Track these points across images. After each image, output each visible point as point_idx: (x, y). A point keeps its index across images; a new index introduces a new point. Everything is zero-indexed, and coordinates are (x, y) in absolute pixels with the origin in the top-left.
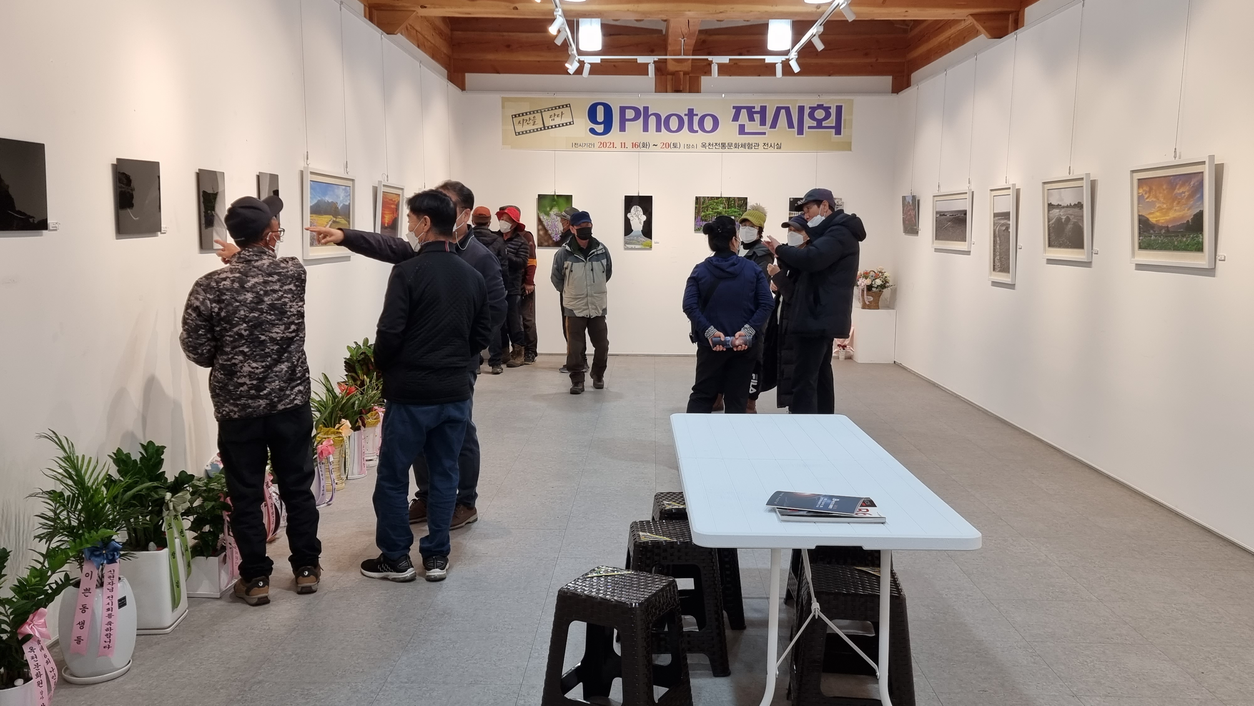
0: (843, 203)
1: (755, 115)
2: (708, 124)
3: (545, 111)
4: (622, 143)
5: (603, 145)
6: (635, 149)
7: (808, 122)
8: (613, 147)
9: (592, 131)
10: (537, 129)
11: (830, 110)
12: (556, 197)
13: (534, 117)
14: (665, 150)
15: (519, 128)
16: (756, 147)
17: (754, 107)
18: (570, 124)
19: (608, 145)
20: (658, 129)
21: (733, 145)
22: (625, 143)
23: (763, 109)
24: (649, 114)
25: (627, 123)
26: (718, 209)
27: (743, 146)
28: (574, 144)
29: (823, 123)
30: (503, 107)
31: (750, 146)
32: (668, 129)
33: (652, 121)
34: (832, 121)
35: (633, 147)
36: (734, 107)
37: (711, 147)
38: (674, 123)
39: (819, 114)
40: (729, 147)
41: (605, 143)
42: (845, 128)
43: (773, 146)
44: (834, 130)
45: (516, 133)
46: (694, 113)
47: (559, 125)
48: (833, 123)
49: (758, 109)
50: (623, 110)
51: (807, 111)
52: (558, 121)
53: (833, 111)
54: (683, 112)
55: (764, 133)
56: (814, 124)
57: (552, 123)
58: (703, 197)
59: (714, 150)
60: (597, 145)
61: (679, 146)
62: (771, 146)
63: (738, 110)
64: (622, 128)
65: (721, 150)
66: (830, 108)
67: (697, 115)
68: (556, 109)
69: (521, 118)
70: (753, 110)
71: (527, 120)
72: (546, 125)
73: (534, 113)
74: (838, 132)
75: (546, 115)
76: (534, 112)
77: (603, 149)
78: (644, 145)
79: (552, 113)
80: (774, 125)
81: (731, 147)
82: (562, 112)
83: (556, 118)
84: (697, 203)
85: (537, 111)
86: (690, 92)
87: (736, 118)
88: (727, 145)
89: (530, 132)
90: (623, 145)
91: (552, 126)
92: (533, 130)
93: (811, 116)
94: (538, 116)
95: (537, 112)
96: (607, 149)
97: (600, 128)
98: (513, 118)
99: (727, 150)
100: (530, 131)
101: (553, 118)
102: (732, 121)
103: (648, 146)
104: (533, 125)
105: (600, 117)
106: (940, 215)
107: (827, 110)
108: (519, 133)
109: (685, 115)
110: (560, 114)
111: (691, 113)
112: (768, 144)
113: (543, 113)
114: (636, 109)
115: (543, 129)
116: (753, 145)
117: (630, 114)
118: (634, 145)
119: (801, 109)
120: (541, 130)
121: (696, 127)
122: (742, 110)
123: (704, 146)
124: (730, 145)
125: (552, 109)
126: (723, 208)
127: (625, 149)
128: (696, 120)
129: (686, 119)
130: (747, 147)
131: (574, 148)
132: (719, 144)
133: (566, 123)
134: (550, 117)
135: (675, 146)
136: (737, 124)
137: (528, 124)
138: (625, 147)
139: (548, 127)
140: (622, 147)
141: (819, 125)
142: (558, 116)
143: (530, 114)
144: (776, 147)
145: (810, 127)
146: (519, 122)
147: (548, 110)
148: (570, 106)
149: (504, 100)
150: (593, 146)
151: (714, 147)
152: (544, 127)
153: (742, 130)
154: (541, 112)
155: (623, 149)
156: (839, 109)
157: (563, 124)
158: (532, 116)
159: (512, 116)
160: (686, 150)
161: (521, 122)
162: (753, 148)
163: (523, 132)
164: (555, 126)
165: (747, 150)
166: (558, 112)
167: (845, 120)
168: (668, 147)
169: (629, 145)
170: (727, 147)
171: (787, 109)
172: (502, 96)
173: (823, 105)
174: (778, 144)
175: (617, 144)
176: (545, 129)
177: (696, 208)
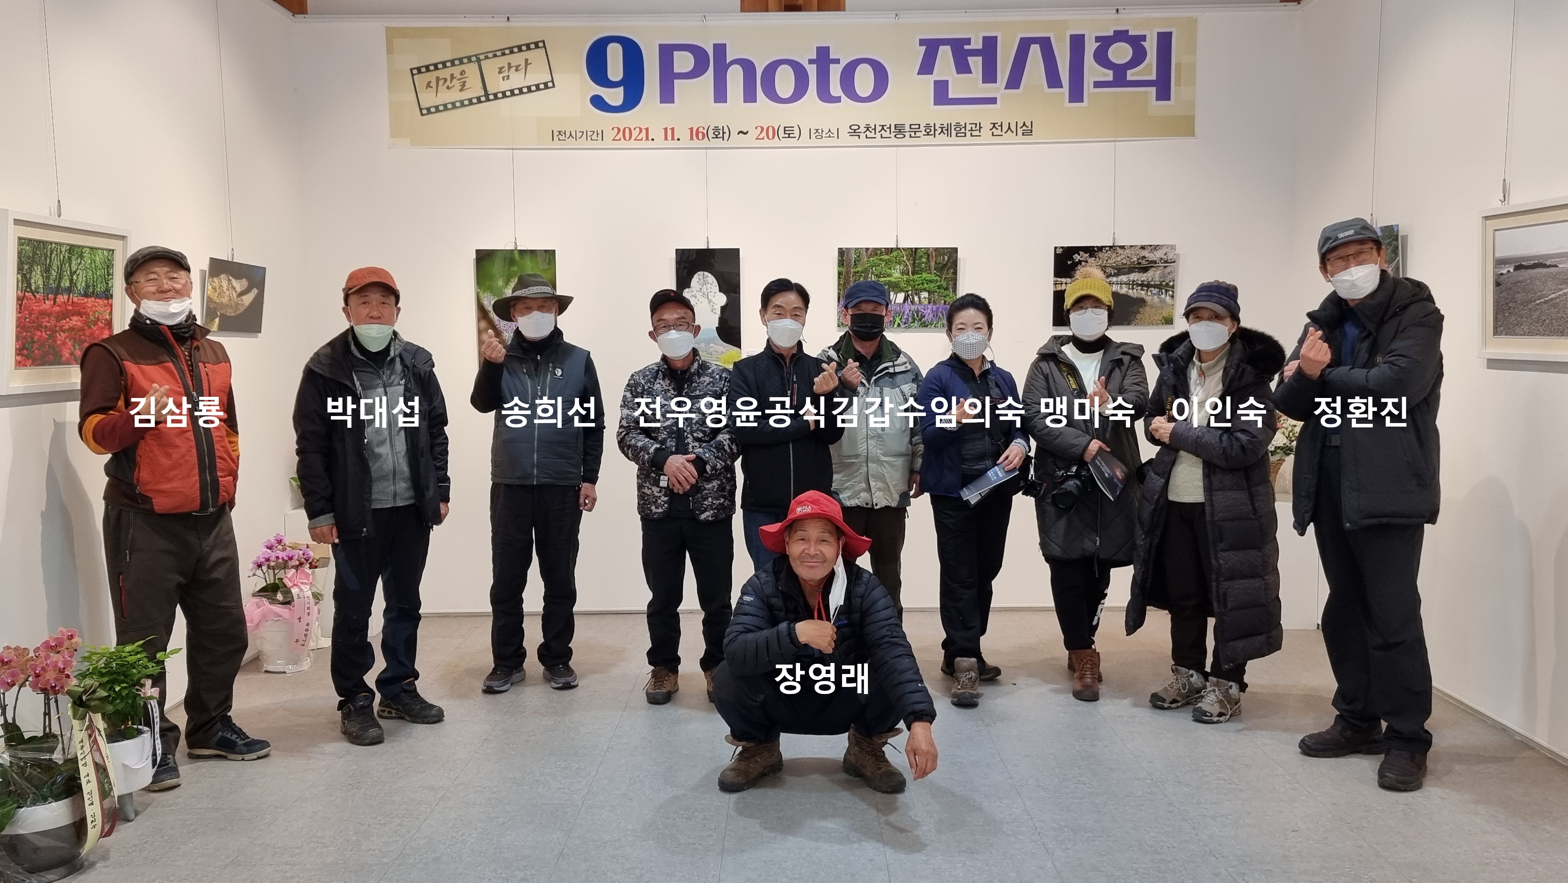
0: (1178, 255)
1: (971, 59)
2: (864, 80)
3: (487, 58)
4: (666, 129)
5: (625, 134)
6: (696, 143)
7: (1093, 72)
8: (647, 139)
9: (598, 102)
10: (470, 100)
11: (1143, 43)
12: (517, 255)
13: (463, 73)
14: (766, 142)
15: (429, 99)
16: (974, 133)
17: (968, 41)
18: (546, 87)
19: (635, 133)
20: (750, 96)
21: (922, 129)
22: (673, 129)
23: (990, 44)
24: (728, 62)
25: (677, 83)
26: (890, 275)
27: (946, 130)
28: (556, 134)
29: (1129, 72)
30: (390, 50)
31: (959, 130)
32: (772, 95)
33: (735, 77)
34: (1148, 69)
35: (692, 139)
36: (922, 42)
37: (872, 135)
38: (785, 81)
39: (1120, 53)
40: (913, 134)
41: (627, 131)
42: (1178, 84)
43: (1013, 128)
44: (1153, 90)
45: (421, 109)
46: (831, 57)
47: (520, 90)
48: (1151, 74)
49: (977, 44)
50: (667, 52)
51: (1091, 47)
52: (517, 80)
53: (1151, 46)
54: (805, 56)
55: (993, 101)
56: (1108, 75)
57: (505, 86)
58: (857, 249)
59: (879, 141)
60: (609, 134)
61: (797, 134)
62: (1009, 128)
63: (931, 47)
64: (667, 95)
65: (893, 141)
66: (1143, 38)
67: (837, 61)
68: (512, 52)
69: (431, 76)
70: (966, 47)
71: (445, 80)
72: (491, 90)
73: (461, 63)
74: (1164, 94)
75: (490, 67)
76: (461, 60)
77: (623, 144)
78: (719, 133)
79: (503, 61)
80: (1014, 82)
81: (918, 134)
82: (527, 60)
83: (513, 74)
84: (841, 263)
85: (469, 58)
86: (819, 10)
87: (927, 67)
88: (907, 128)
89: (454, 107)
90: (669, 134)
91: (504, 93)
92: (462, 102)
93: (1101, 57)
94: (472, 69)
95: (470, 61)
96: (632, 143)
97: (615, 96)
98: (413, 75)
99: (907, 140)
100: (453, 104)
101: (505, 74)
102: (918, 74)
103: (726, 136)
104: (461, 90)
105: (615, 69)
107: (1136, 42)
108: (428, 109)
109: (811, 62)
110: (523, 65)
111: (823, 58)
112: (1001, 126)
113: (482, 63)
114: (697, 52)
115: (483, 99)
116: (969, 127)
117: (683, 62)
118: (696, 134)
119: (1077, 42)
120: (479, 101)
121: (835, 89)
122: (942, 48)
123: (854, 132)
124: (915, 129)
125: (504, 54)
126: (903, 273)
127: (675, 144)
128: (835, 72)
129: (812, 71)
130: (954, 133)
131: (557, 144)
132: (890, 128)
133: (537, 86)
134: (500, 72)
135: (788, 132)
136: (929, 81)
137: (448, 88)
138: (673, 139)
139: (495, 95)
140: (666, 139)
141: (1120, 78)
142: (517, 70)
143: (453, 64)
144: (1020, 131)
145: (1097, 84)
146: (429, 85)
147: (495, 56)
148: (545, 47)
149: (392, 34)
150: (600, 136)
151: (878, 135)
152: (487, 95)
153: (941, 94)
154: (479, 61)
155: (670, 143)
156: (1165, 40)
157: (529, 88)
158: (456, 71)
159: (411, 70)
160: (814, 142)
161: (433, 84)
162: (968, 134)
163: (437, 107)
164: (512, 91)
165: (954, 140)
166: (518, 59)
167: (1179, 66)
168: (773, 137)
169: (682, 133)
170: (907, 135)
171: (1046, 44)
172: (386, 25)
173: (1128, 31)
174: (1024, 124)
175: (657, 133)
176: (488, 100)
177: (840, 274)
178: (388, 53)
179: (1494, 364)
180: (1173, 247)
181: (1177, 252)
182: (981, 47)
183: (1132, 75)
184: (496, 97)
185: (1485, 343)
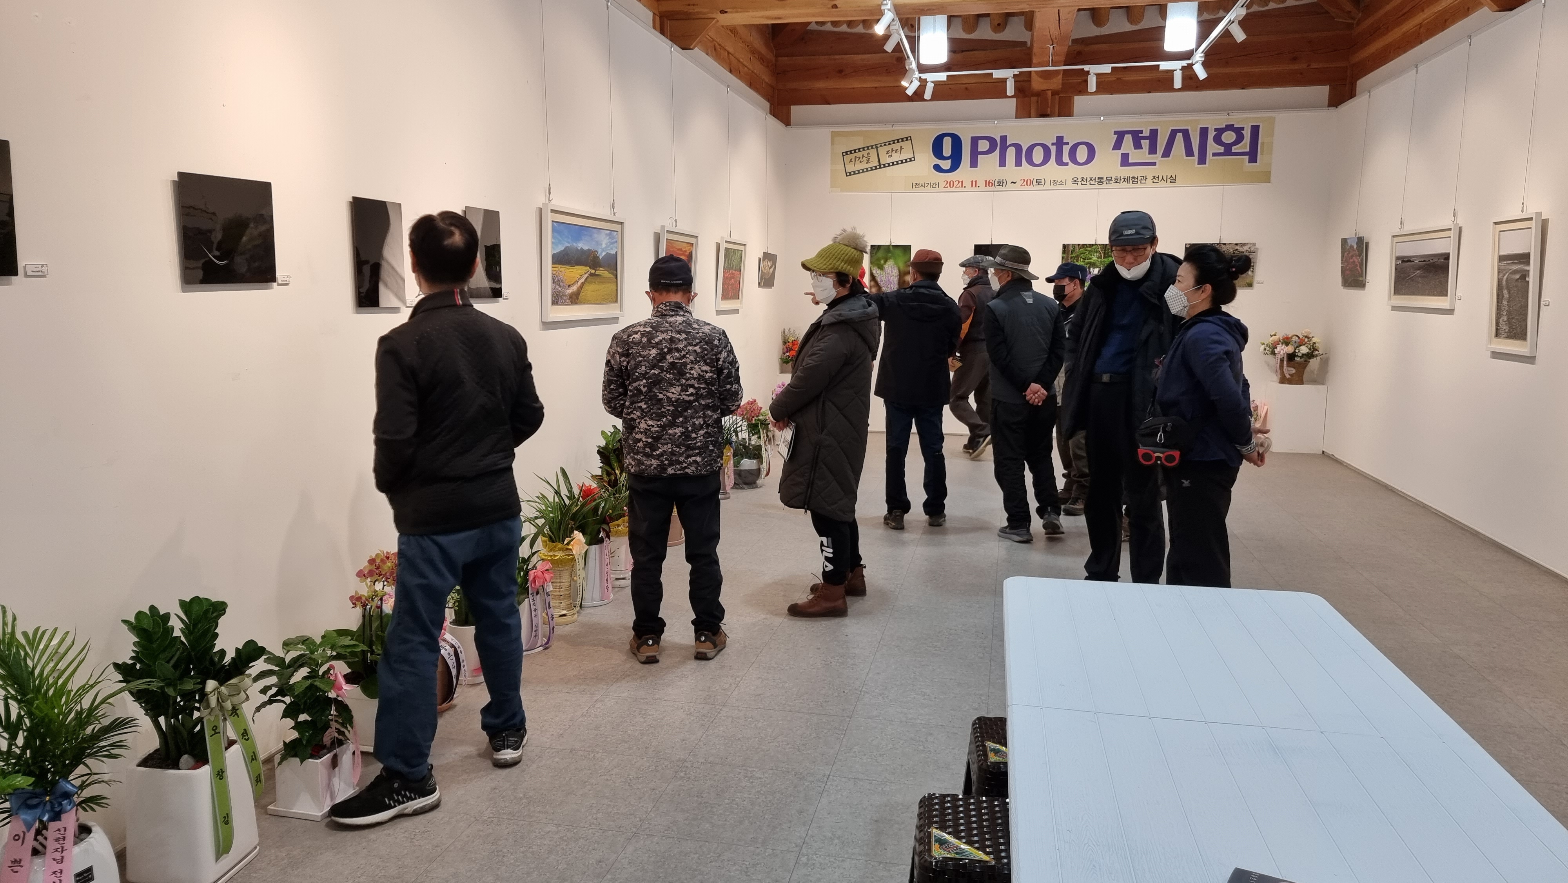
0: (1257, 248)
1: (1142, 141)
2: (1082, 154)
3: (881, 146)
4: (972, 181)
5: (950, 184)
6: (988, 188)
7: (1212, 147)
8: (962, 187)
9: (937, 168)
10: (871, 168)
11: (1242, 132)
12: (891, 248)
13: (868, 154)
14: (1026, 188)
15: (851, 168)
16: (1142, 182)
17: (1141, 132)
18: (911, 160)
19: (956, 184)
20: (1018, 163)
21: (1113, 179)
22: (976, 181)
23: (1154, 133)
24: (1007, 145)
25: (979, 157)
26: (1091, 259)
27: (1126, 180)
28: (914, 184)
29: (1233, 148)
30: (832, 143)
31: (1134, 180)
32: (1031, 162)
33: (1011, 153)
34: (1245, 145)
35: (986, 186)
36: (1115, 133)
37: (1085, 183)
38: (1038, 155)
39: (1229, 137)
40: (1108, 182)
41: (952, 183)
42: (1262, 154)
43: (1165, 179)
44: (1247, 157)
45: (846, 173)
46: (1064, 141)
47: (897, 162)
48: (1246, 149)
49: (1146, 133)
50: (975, 141)
51: (1211, 134)
52: (896, 157)
53: (1247, 133)
54: (1050, 141)
55: (1154, 164)
56: (1221, 149)
57: (890, 160)
58: (1073, 245)
59: (1089, 186)
60: (942, 184)
61: (1043, 183)
62: (1163, 179)
63: (1120, 135)
64: (974, 164)
65: (1097, 186)
66: (1243, 128)
67: (1067, 144)
68: (894, 143)
69: (853, 156)
70: (1140, 135)
71: (859, 158)
72: (882, 163)
73: (868, 149)
74: (1253, 159)
75: (882, 151)
76: (868, 147)
77: (949, 189)
78: (1000, 183)
79: (889, 148)
80: (1167, 153)
81: (1110, 182)
82: (901, 147)
83: (894, 154)
84: (1064, 252)
85: (872, 146)
86: (1059, 116)
87: (1117, 146)
88: (1105, 179)
89: (863, 172)
90: (974, 184)
91: (889, 164)
92: (867, 169)
93: (1218, 140)
94: (873, 152)
95: (872, 148)
96: (954, 189)
97: (946, 165)
98: (843, 156)
99: (1104, 186)
100: (863, 170)
101: (890, 154)
102: (1113, 150)
103: (1004, 184)
104: (867, 163)
105: (947, 151)
106: (1403, 261)
107: (1239, 131)
108: (850, 173)
109: (1053, 144)
110: (899, 150)
111: (1060, 142)
112: (1158, 178)
113: (879, 149)
114: (991, 140)
115: (878, 167)
116: (1139, 178)
117: (984, 146)
118: (988, 183)
119: (1204, 132)
120: (876, 169)
121: (1066, 158)
122: (1126, 136)
123: (1075, 181)
124: (1109, 180)
125: (890, 144)
126: (1098, 258)
127: (977, 189)
128: (1066, 150)
129: (1053, 149)
130: (1131, 181)
131: (915, 190)
132: (1095, 179)
133: (906, 160)
134: (887, 153)
135: (1038, 182)
136: (1119, 152)
137: (861, 162)
138: (976, 186)
139: (884, 165)
140: (972, 186)
141: (1228, 150)
142: (896, 152)
143: (864, 150)
144: (1169, 180)
145: (1214, 155)
146: (851, 161)
147: (885, 145)
148: (911, 139)
149: (834, 135)
150: (937, 186)
151: (1088, 183)
152: (880, 165)
153: (1125, 161)
154: (877, 148)
155: (974, 189)
156: (1255, 130)
157: (902, 161)
158: (865, 153)
159: (843, 153)
160: (1052, 187)
161: (853, 160)
162: (1139, 182)
163: (854, 172)
164: (893, 163)
165: (1131, 185)
166: (897, 146)
167: (1263, 143)
168: (1030, 185)
169: (981, 183)
170: (1105, 183)
171: (1186, 133)
172: (831, 130)
173: (1233, 125)
174: (1171, 177)
175: (967, 183)
176: (880, 168)
177: (1063, 258)
178: (831, 145)
179: (1395, 308)
180: (1254, 244)
181: (1257, 246)
182: (1148, 135)
183: (1234, 149)
184: (885, 166)
185: (1390, 299)
